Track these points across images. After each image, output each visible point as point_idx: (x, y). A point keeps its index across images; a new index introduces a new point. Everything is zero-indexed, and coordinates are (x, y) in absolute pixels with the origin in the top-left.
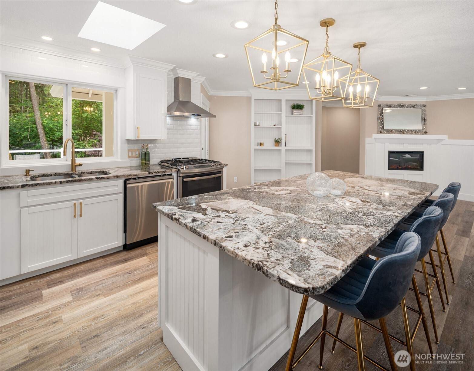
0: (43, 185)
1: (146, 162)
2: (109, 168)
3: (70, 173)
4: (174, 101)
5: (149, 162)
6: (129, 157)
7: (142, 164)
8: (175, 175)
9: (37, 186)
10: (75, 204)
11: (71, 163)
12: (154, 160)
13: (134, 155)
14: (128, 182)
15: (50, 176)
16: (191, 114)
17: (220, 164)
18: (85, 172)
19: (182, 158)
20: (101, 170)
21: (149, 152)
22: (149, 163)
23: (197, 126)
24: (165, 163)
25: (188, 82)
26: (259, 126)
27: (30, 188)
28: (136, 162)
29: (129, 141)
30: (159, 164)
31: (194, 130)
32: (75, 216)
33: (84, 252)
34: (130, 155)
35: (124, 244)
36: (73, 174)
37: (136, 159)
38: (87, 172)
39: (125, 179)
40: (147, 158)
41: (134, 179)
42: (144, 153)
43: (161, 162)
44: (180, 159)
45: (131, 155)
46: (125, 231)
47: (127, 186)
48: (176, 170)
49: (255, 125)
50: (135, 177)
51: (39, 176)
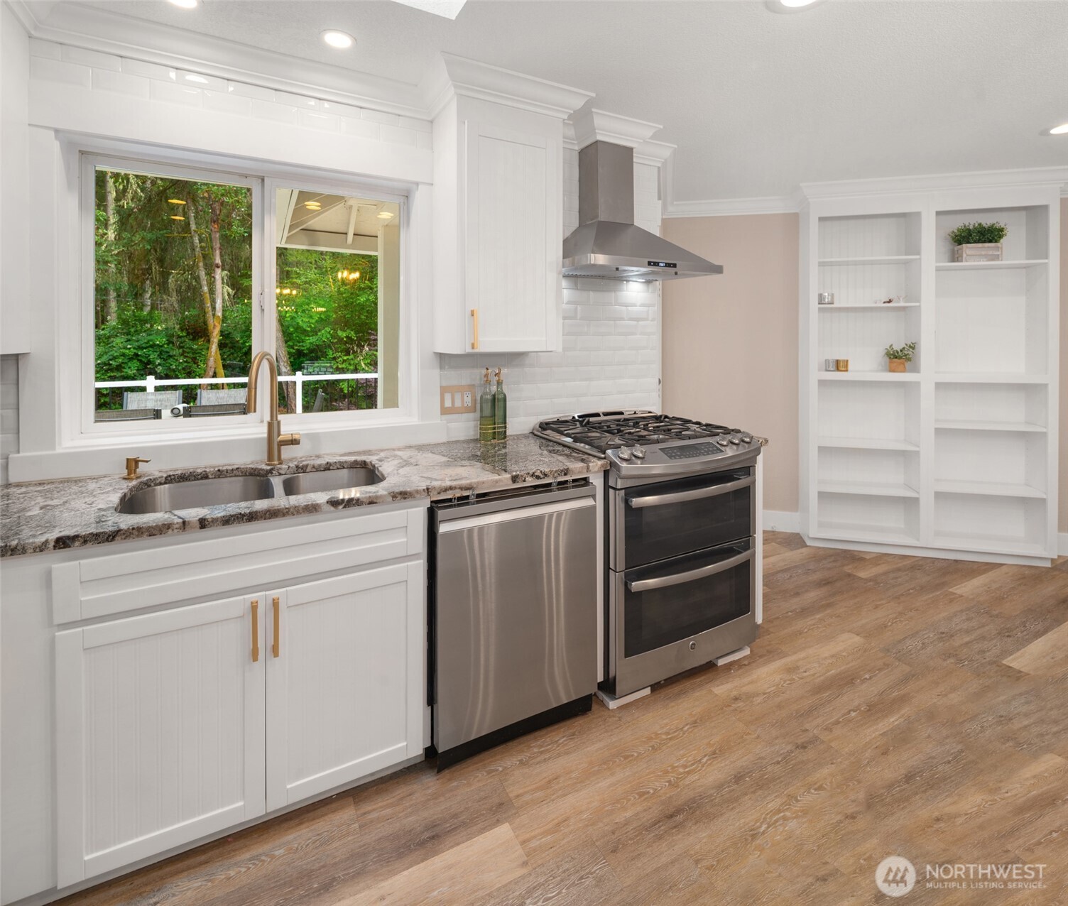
0: (138, 536)
1: (494, 428)
2: (382, 450)
3: (261, 469)
4: (577, 225)
5: (505, 427)
6: (445, 411)
7: (483, 436)
8: (597, 481)
9: (113, 539)
10: (254, 607)
11: (266, 435)
12: (520, 421)
13: (458, 404)
14: (441, 514)
15: (202, 478)
16: (646, 260)
17: (748, 440)
18: (307, 466)
19: (606, 414)
20: (360, 458)
21: (505, 395)
22: (505, 432)
23: (645, 309)
24: (554, 430)
25: (625, 155)
26: (833, 303)
27: (91, 548)
28: (464, 427)
29: (444, 359)
30: (536, 433)
31: (638, 320)
32: (255, 655)
33: (288, 787)
34: (448, 404)
35: (429, 744)
36: (270, 471)
37: (465, 416)
38: (314, 467)
39: (432, 502)
40: (499, 413)
41: (463, 501)
42: (489, 397)
43: (540, 427)
44: (597, 415)
45: (450, 405)
46: (431, 699)
47: (438, 530)
48: (602, 466)
49: (819, 304)
50: (465, 493)
51: (166, 478)
